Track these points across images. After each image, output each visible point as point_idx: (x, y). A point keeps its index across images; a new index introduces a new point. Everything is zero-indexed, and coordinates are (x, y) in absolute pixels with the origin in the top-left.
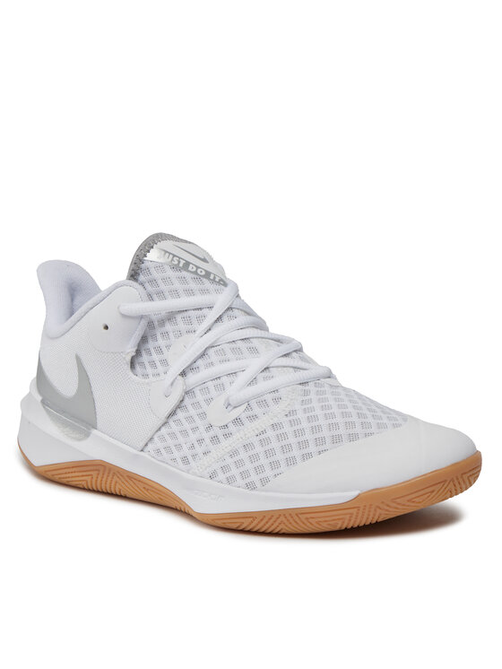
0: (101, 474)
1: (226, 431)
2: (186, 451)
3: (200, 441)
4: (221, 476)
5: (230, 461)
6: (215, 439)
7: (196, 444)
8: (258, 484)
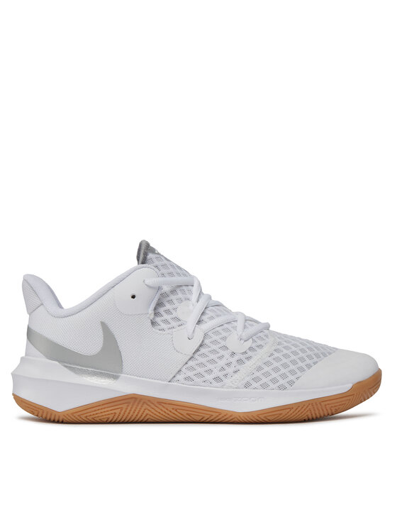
0: (130, 406)
1: (247, 355)
2: (216, 373)
3: (229, 364)
4: (255, 385)
5: (258, 374)
6: (240, 361)
7: (226, 367)
8: (287, 385)
